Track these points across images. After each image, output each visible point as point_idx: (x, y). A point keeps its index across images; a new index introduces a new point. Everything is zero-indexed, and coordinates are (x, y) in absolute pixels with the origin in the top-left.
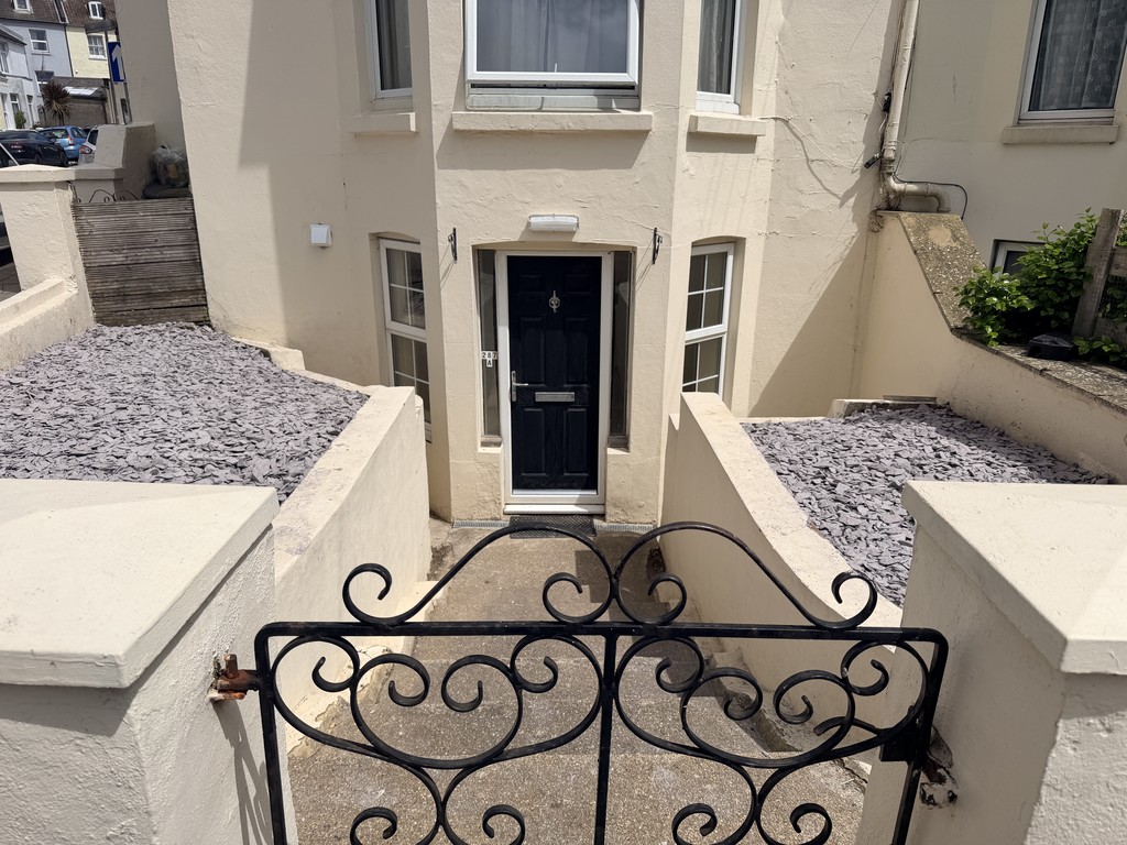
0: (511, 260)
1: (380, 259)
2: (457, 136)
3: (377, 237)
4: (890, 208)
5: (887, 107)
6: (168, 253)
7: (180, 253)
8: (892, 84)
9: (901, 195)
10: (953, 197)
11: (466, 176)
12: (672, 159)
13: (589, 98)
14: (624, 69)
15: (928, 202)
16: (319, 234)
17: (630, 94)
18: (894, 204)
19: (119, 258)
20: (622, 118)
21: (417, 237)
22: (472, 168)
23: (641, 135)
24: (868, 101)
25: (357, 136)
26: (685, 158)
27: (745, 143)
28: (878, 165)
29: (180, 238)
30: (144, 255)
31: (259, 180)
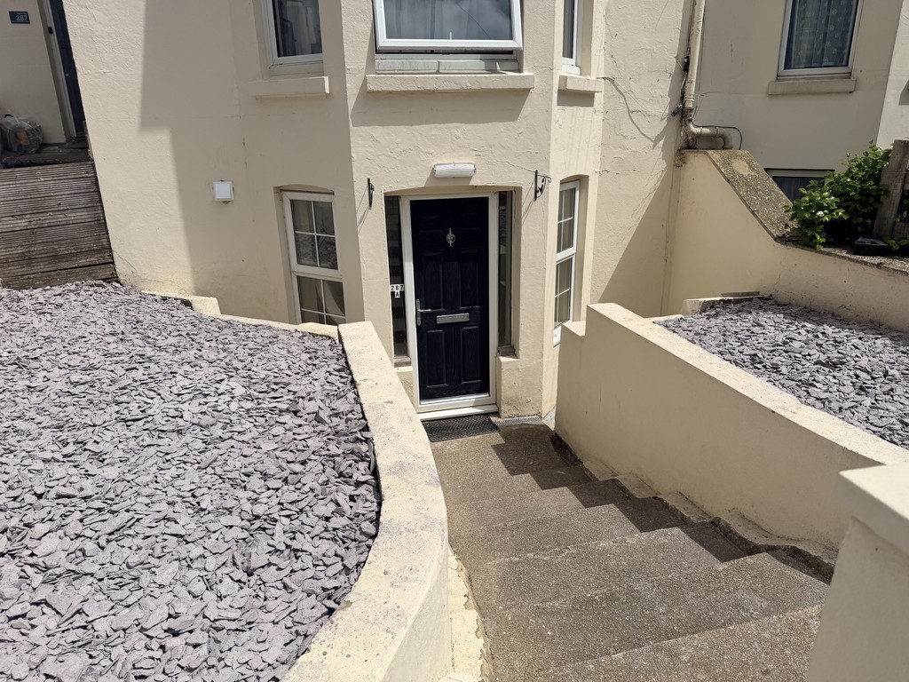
0: (414, 204)
1: (283, 209)
2: (370, 97)
3: (281, 190)
4: (689, 148)
5: (686, 67)
6: (72, 216)
7: (83, 215)
8: (688, 49)
9: (699, 136)
10: (733, 137)
11: (378, 132)
12: (549, 112)
13: (476, 62)
14: (511, 37)
15: (717, 141)
16: (223, 190)
17: (512, 58)
18: (692, 144)
19: (22, 223)
20: (506, 79)
21: (330, 188)
22: (382, 125)
23: (523, 93)
24: (671, 63)
25: (258, 99)
27: (585, 98)
28: (681, 114)
29: (83, 201)
30: (47, 219)
31: (160, 143)
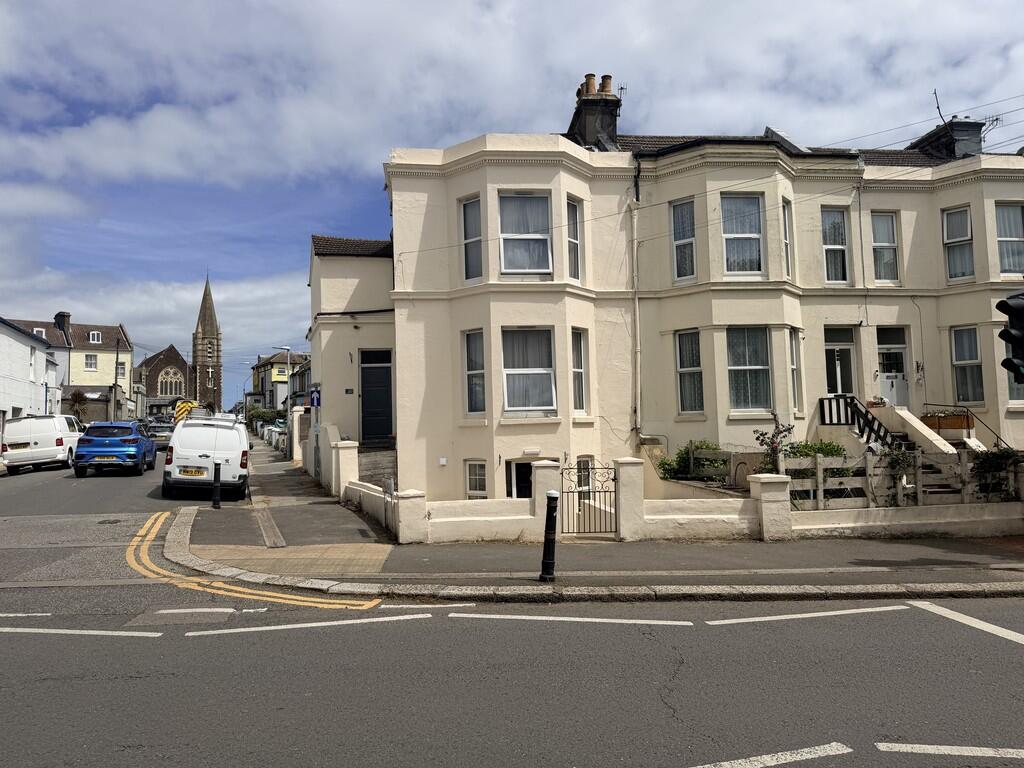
0: (517, 465)
1: (466, 467)
2: (501, 426)
3: (465, 460)
4: (642, 444)
5: (635, 411)
6: (386, 470)
7: (390, 470)
8: (636, 404)
9: (645, 439)
10: (663, 440)
11: (503, 438)
12: (569, 430)
13: (541, 414)
14: (552, 405)
15: (654, 441)
16: (443, 461)
17: (555, 412)
18: (643, 442)
20: (552, 419)
21: (484, 458)
22: (505, 435)
23: (559, 424)
24: (629, 410)
25: (461, 427)
26: (573, 430)
27: (590, 425)
28: (635, 430)
29: (391, 465)
31: (422, 443)
